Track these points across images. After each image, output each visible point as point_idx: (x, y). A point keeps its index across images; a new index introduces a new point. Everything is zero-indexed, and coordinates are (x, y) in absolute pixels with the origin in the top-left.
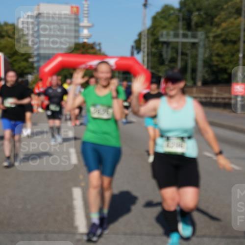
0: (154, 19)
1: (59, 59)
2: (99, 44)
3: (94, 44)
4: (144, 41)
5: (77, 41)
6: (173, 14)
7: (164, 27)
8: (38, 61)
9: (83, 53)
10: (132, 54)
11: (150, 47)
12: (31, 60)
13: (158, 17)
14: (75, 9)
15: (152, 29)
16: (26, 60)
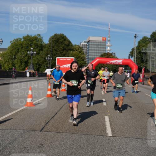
0: (139, 42)
1: (98, 60)
2: (115, 53)
3: (112, 53)
4: (135, 52)
5: (105, 52)
6: (148, 40)
7: (144, 46)
8: (88, 61)
9: (107, 57)
10: (129, 58)
11: (137, 55)
12: (85, 60)
13: (141, 42)
14: (104, 39)
15: (138, 47)
16: (83, 60)
